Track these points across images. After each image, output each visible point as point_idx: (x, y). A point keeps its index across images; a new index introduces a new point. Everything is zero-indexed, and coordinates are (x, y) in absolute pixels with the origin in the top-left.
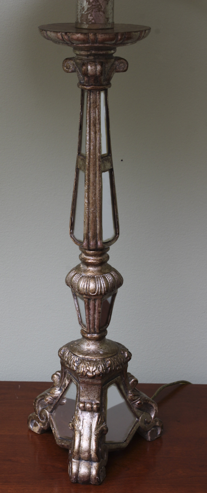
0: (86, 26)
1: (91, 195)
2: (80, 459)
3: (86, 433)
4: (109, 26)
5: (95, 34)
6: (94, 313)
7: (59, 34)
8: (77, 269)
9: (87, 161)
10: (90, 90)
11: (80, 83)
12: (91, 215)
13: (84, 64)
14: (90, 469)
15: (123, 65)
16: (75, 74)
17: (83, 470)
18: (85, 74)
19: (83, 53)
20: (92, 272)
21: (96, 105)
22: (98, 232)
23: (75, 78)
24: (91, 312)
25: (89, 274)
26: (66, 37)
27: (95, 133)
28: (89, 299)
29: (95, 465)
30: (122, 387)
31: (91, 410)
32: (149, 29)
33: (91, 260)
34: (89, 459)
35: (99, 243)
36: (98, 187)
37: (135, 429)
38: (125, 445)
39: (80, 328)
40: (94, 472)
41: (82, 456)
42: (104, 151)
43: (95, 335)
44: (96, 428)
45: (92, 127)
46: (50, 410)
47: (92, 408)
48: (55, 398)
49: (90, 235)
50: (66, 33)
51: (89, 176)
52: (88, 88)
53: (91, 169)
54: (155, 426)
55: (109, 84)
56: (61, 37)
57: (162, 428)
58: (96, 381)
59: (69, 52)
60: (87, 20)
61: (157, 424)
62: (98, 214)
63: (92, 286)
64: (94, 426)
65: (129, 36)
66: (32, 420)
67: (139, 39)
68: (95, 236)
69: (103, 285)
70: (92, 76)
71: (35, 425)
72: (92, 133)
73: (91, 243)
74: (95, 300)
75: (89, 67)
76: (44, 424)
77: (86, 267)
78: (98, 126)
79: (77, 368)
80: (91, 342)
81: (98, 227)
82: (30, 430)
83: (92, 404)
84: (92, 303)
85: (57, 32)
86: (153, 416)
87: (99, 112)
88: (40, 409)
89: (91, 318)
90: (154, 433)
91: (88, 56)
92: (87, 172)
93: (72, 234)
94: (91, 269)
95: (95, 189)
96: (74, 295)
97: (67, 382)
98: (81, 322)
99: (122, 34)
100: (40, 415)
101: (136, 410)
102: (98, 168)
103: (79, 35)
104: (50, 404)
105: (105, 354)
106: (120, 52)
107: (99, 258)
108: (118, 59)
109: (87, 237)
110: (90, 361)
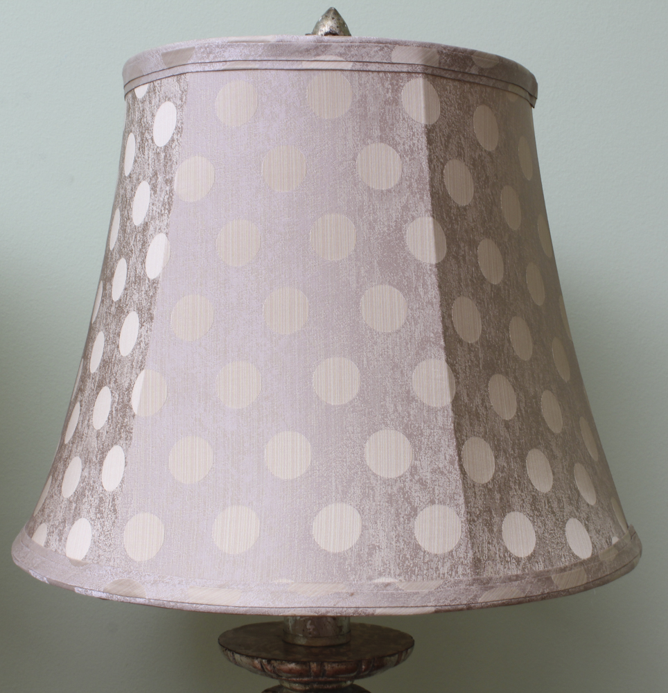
0: (302, 641)
4: (343, 641)
5: (321, 664)
7: (256, 662)
26: (268, 667)
50: (269, 661)
56: (259, 666)
67: (398, 662)
85: (253, 657)
99: (369, 662)
103: (293, 666)
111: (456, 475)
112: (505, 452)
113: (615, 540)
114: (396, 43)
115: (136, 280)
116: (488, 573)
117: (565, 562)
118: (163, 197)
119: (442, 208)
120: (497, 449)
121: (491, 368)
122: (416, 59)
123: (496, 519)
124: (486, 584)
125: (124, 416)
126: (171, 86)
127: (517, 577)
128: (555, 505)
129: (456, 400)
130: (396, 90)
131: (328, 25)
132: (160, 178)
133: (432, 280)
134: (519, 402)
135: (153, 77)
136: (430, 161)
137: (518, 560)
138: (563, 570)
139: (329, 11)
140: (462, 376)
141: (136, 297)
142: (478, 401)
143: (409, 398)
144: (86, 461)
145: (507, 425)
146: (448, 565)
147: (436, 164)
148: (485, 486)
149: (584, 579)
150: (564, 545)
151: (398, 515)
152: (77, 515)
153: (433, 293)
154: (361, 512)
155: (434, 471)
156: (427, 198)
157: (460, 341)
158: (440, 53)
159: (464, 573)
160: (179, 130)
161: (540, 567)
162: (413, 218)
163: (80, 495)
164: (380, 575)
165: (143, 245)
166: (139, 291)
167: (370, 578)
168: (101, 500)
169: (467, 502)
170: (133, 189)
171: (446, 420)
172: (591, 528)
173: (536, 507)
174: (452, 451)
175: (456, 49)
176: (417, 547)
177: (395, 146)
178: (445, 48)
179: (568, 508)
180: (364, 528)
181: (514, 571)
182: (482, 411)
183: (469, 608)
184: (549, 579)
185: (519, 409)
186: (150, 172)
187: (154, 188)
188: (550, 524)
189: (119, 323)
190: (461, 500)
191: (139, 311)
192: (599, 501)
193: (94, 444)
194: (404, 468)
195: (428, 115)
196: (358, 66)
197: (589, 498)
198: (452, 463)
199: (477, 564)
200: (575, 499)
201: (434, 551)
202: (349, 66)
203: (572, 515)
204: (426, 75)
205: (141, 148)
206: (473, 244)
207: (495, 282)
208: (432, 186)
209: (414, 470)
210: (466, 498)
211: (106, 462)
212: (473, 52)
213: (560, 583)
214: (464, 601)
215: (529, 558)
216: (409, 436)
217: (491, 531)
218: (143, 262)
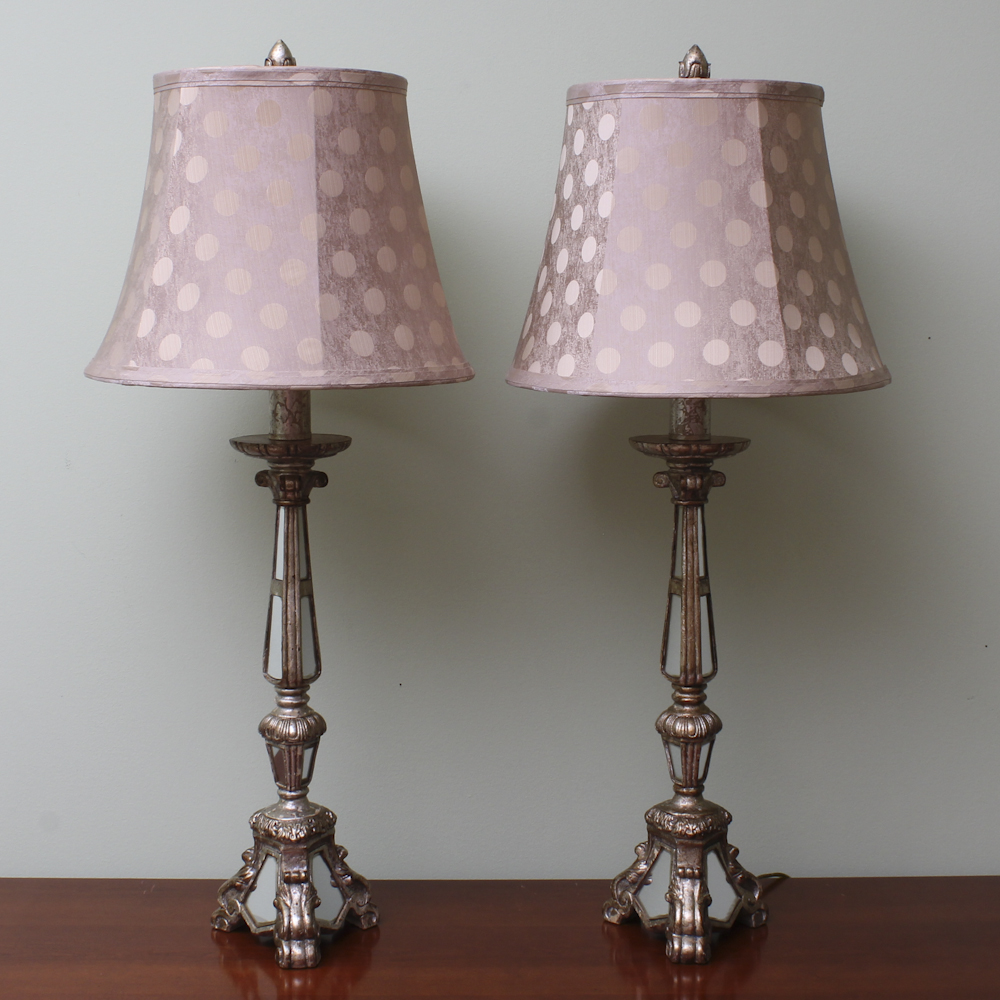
0: (683, 438)
1: (688, 621)
2: (681, 933)
3: (687, 902)
4: (707, 438)
5: (698, 446)
6: (692, 761)
7: (658, 446)
8: (671, 711)
9: (684, 583)
10: (686, 506)
11: (673, 499)
12: (689, 646)
13: (682, 478)
14: (694, 945)
15: (719, 479)
16: (668, 489)
17: (686, 947)
18: (684, 488)
19: (679, 465)
20: (689, 712)
21: (693, 522)
22: (697, 664)
23: (667, 493)
24: (689, 760)
25: (687, 715)
26: (666, 449)
27: (693, 552)
28: (687, 744)
29: (699, 940)
30: (722, 855)
31: (692, 877)
32: (750, 441)
33: (687, 698)
34: (693, 933)
35: (698, 677)
36: (696, 613)
37: (738, 909)
38: (729, 925)
39: (671, 784)
40: (699, 948)
41: (685, 929)
42: (702, 574)
43: (692, 790)
44: (699, 897)
45: (689, 546)
46: (633, 891)
47: (693, 873)
48: (640, 875)
49: (689, 667)
50: (666, 445)
51: (686, 600)
52: (685, 503)
53: (689, 592)
54: (760, 910)
55: (706, 500)
56: (659, 449)
57: (767, 913)
58: (696, 843)
59: (662, 465)
60: (684, 431)
61: (762, 907)
62: (696, 644)
63: (690, 727)
64: (696, 894)
65: (730, 447)
66: (609, 909)
67: (741, 450)
68: (693, 670)
69: (704, 726)
70: (691, 490)
71: (614, 913)
72: (689, 552)
73: (690, 677)
74: (693, 745)
75: (688, 480)
76: (625, 910)
77: (681, 708)
78: (695, 545)
79: (673, 827)
80: (686, 799)
81: (697, 658)
82: (606, 922)
83: (692, 869)
84: (689, 747)
85: (656, 444)
86: (756, 897)
87: (697, 529)
88: (619, 892)
89: (688, 767)
90: (758, 918)
91: (684, 469)
92: (683, 596)
93: (663, 669)
94: (687, 708)
95: (694, 615)
96: (666, 743)
97: (656, 852)
98: (673, 776)
99: (726, 445)
100: (620, 900)
101: (737, 886)
102: (696, 592)
103: (680, 447)
104: (633, 883)
105: (703, 811)
106: (718, 465)
107: (697, 696)
108: (716, 472)
109: (684, 670)
110: (689, 819)
111: (780, 324)
112: (807, 313)
113: (872, 369)
114: (743, 81)
115: (591, 218)
116: (798, 377)
117: (841, 375)
118: (607, 170)
119: (770, 176)
120: (803, 311)
121: (798, 266)
122: (753, 90)
123: (802, 349)
124: (798, 383)
125: (591, 296)
126: (609, 104)
127: (815, 381)
128: (836, 345)
129: (779, 284)
130: (743, 109)
131: (693, 57)
132: (605, 159)
133: (765, 216)
134: (815, 286)
135: (598, 98)
136: (763, 148)
137: (815, 372)
138: (841, 379)
139: (693, 47)
140: (782, 270)
141: (592, 228)
142: (791, 284)
143: (754, 283)
144: (564, 323)
145: (808, 298)
146: (777, 372)
147: (766, 150)
148: (796, 331)
149: (852, 385)
150: (842, 367)
151: (749, 346)
152: (562, 353)
153: (766, 224)
154: (729, 344)
155: (768, 322)
156: (762, 170)
157: (781, 251)
158: (767, 85)
159: (785, 377)
160: (617, 131)
161: (827, 377)
162: (754, 182)
163: (562, 343)
164: (741, 377)
165: (596, 197)
166: (595, 224)
167: (735, 379)
168: (579, 343)
169: (786, 339)
170: (584, 164)
171: (774, 294)
172: (858, 359)
173: (824, 344)
174: (778, 312)
175: (776, 82)
176: (760, 363)
177: (743, 140)
178: (771, 82)
179: (843, 348)
180: (731, 352)
181: (813, 377)
182: (793, 290)
183: (789, 395)
184: (832, 383)
185: (814, 290)
186: (598, 155)
187: (601, 164)
188: (833, 355)
189: (581, 243)
190: (783, 338)
191: (596, 236)
192: (863, 346)
193: (569, 313)
194: (751, 320)
195: (761, 123)
196: (721, 95)
197: (857, 343)
198: (778, 318)
199: (792, 372)
200: (848, 343)
201: (769, 365)
202: (716, 95)
203: (846, 351)
204: (760, 99)
205: (589, 139)
206: (787, 195)
207: (800, 217)
208: (764, 163)
209: (757, 322)
210: (786, 337)
211: (580, 322)
212: (786, 83)
213: (839, 386)
214: (786, 391)
215: (821, 371)
216: (754, 303)
217: (800, 356)
218: (596, 208)
